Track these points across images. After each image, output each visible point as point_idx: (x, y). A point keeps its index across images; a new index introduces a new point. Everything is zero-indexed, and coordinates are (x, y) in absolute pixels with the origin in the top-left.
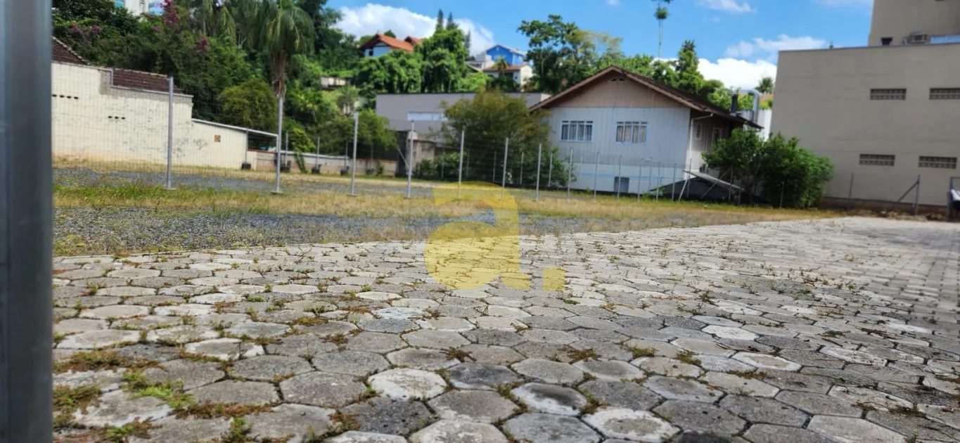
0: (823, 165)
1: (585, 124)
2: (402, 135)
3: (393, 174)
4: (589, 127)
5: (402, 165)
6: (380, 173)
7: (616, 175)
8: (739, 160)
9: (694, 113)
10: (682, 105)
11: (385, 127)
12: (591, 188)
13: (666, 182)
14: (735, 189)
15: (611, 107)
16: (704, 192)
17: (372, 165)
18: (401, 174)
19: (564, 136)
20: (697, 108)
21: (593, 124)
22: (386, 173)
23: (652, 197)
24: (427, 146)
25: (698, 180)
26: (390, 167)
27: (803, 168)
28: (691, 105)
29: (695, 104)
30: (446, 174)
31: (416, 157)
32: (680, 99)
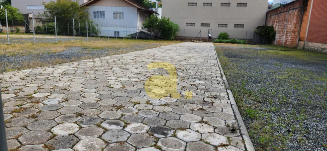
0: (176, 27)
1: (102, 12)
2: (26, 16)
3: (24, 32)
4: (104, 13)
5: (27, 28)
6: (18, 32)
7: (115, 30)
8: (153, 25)
9: (139, 9)
10: (134, 6)
11: (18, 12)
12: (107, 36)
13: (132, 33)
14: (152, 34)
15: (110, 6)
16: (143, 36)
17: (14, 28)
18: (28, 32)
19: (95, 17)
20: (139, 7)
21: (105, 12)
22: (20, 32)
23: (127, 38)
24: (38, 20)
25: (141, 32)
26: (23, 29)
27: (171, 28)
28: (137, 6)
29: (139, 6)
30: (49, 31)
31: (34, 24)
32: (134, 4)
